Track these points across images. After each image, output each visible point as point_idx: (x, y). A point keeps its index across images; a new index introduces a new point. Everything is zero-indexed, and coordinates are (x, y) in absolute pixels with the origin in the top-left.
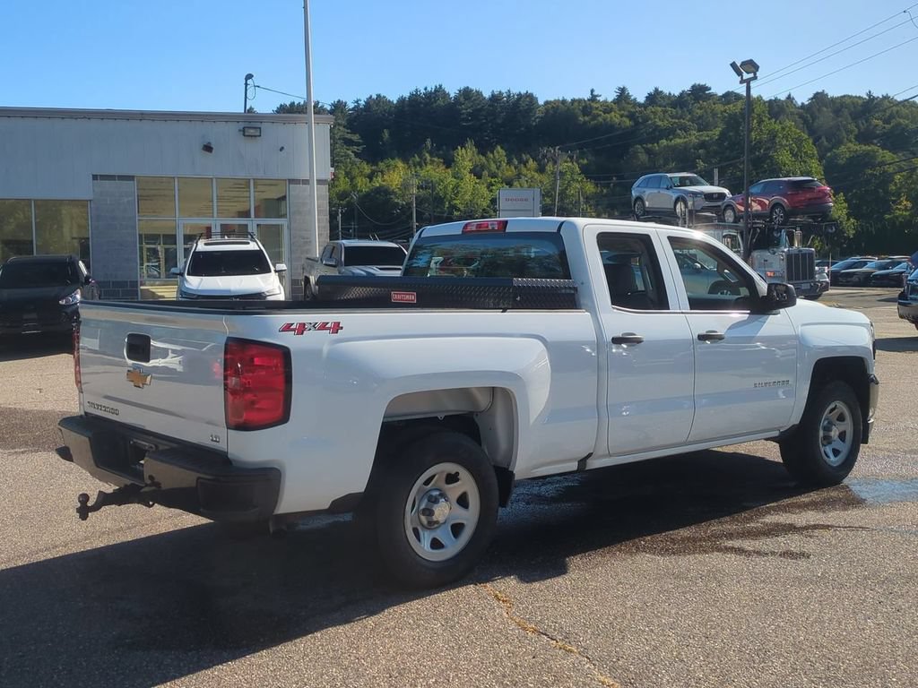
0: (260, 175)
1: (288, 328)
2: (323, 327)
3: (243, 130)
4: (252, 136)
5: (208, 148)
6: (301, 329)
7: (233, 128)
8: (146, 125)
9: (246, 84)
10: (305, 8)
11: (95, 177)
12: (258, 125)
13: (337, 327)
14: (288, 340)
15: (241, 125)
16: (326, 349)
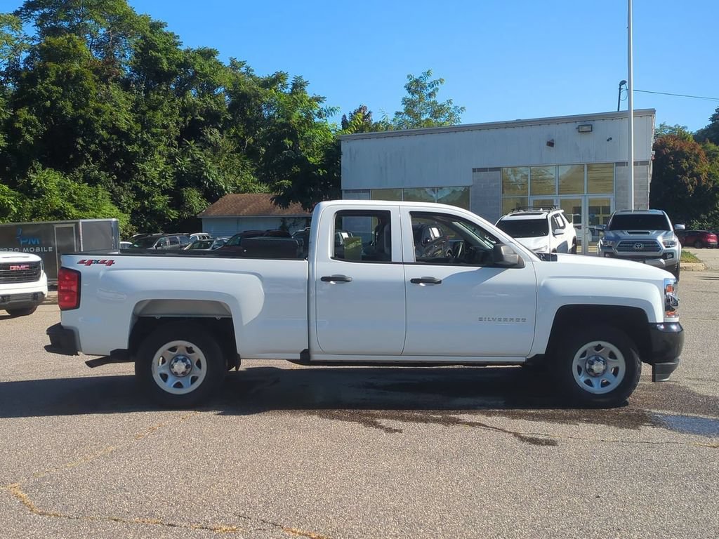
0: (592, 161)
1: (82, 262)
2: (103, 262)
3: (578, 128)
4: (586, 132)
5: (551, 144)
6: (90, 263)
7: (572, 127)
8: (509, 131)
9: (620, 89)
10: (629, 28)
11: (474, 170)
12: (591, 123)
13: (111, 262)
14: (82, 268)
15: (578, 124)
16: (101, 273)
